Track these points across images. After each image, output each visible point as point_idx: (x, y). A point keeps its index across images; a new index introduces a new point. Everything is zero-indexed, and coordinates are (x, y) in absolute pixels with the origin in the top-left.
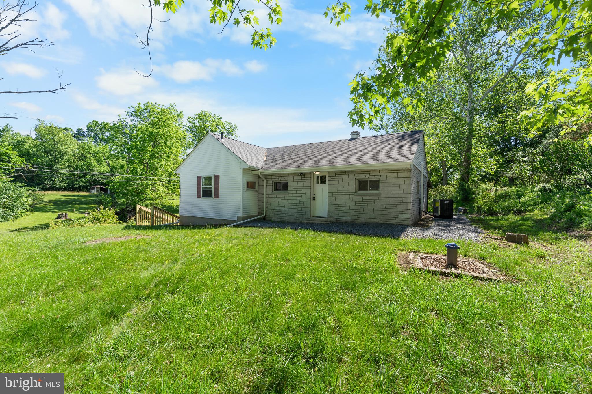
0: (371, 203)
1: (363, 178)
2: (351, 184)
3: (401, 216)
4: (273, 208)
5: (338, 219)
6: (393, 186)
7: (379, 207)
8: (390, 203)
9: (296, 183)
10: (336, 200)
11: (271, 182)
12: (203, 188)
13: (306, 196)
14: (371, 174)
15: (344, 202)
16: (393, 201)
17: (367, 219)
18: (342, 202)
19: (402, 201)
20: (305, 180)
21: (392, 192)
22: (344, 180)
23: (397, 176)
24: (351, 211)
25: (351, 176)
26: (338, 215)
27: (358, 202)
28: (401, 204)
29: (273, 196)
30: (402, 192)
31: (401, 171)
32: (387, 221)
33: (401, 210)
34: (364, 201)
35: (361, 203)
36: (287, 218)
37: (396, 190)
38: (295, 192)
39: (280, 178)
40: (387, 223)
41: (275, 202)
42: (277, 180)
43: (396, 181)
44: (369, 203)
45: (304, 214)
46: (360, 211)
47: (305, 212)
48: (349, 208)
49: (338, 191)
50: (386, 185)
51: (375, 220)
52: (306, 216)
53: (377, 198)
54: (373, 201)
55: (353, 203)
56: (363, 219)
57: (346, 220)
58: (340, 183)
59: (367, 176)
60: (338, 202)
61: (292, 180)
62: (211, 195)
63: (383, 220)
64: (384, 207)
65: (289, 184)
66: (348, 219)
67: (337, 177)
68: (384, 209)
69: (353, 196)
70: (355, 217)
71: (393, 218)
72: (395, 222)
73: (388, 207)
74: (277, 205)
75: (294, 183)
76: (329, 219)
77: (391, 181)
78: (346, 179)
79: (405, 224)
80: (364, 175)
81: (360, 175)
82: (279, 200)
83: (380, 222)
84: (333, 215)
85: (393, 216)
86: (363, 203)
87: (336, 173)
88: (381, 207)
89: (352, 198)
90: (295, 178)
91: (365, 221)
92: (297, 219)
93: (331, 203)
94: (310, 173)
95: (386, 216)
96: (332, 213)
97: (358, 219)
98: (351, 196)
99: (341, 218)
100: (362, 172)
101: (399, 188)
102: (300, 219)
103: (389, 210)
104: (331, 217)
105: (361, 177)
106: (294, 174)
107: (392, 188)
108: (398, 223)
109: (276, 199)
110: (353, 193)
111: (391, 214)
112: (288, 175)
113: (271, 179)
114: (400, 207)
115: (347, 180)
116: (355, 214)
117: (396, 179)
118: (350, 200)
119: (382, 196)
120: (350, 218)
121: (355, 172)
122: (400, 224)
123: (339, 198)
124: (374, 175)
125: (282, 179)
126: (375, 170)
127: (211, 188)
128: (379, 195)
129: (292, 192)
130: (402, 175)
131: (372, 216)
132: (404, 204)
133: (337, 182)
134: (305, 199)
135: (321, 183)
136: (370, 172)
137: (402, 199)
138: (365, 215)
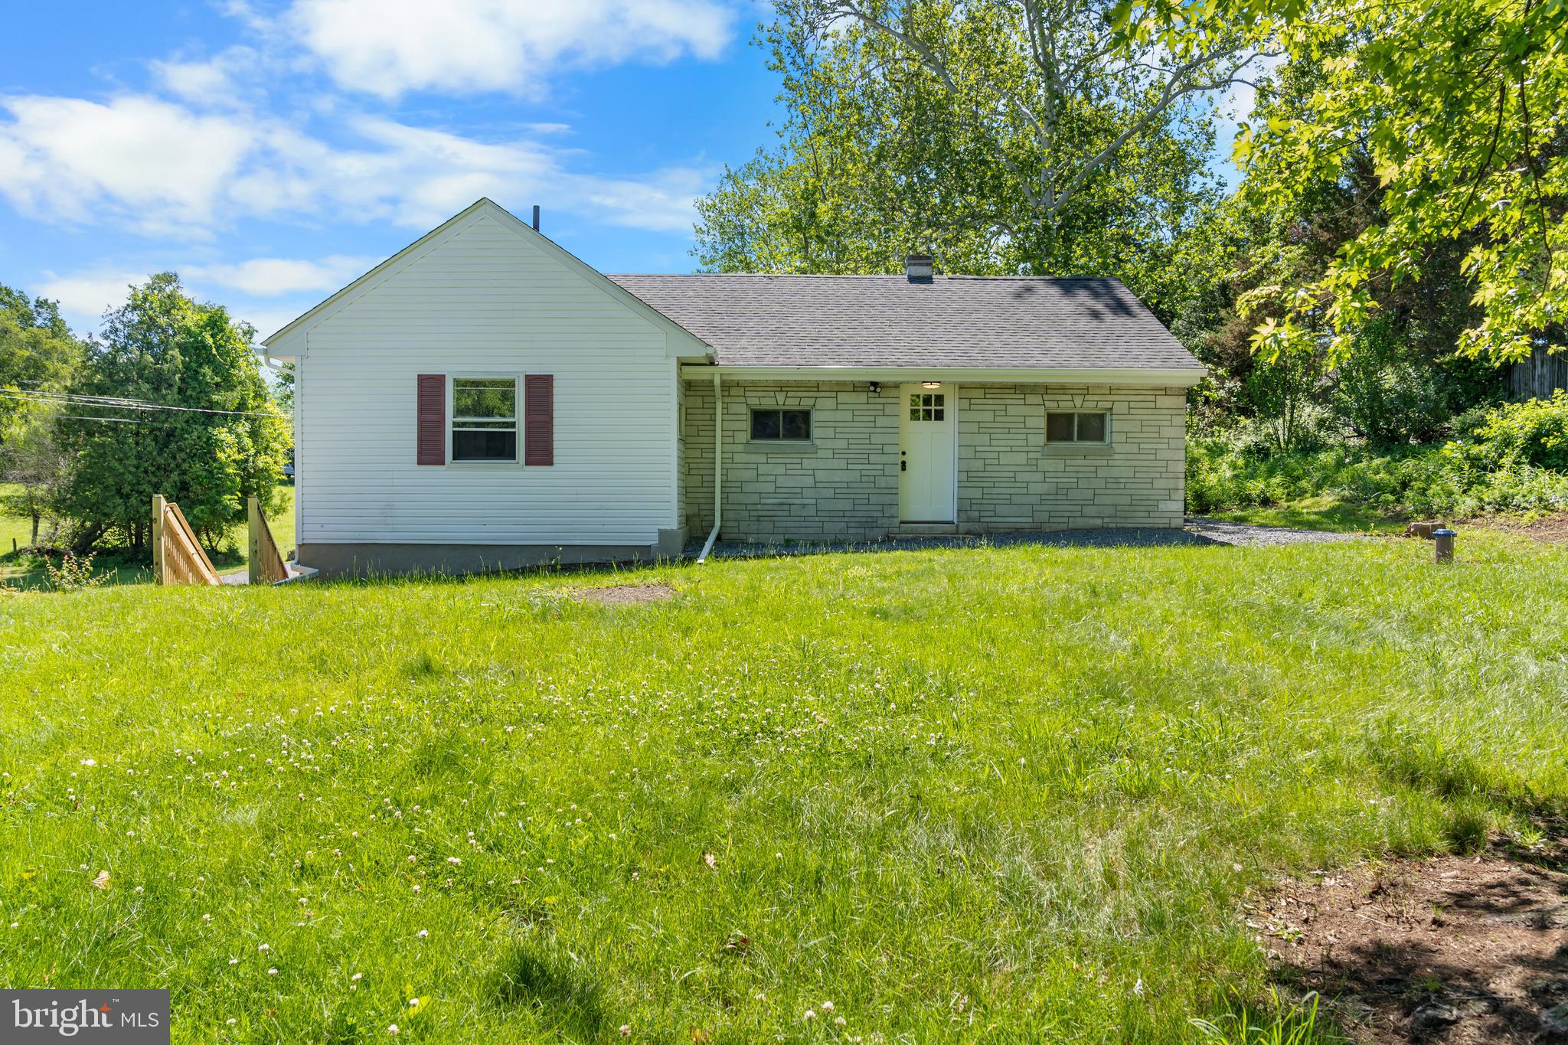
0: (1089, 475)
1: (1065, 405)
2: (1030, 422)
3: (1162, 506)
4: (755, 498)
5: (994, 525)
6: (1145, 429)
7: (1108, 486)
8: (1137, 475)
9: (848, 416)
10: (988, 468)
11: (743, 409)
12: (455, 424)
13: (885, 459)
14: (1088, 398)
15: (1012, 474)
16: (1145, 469)
17: (1078, 519)
18: (1006, 474)
19: (1164, 470)
20: (881, 407)
21: (1142, 446)
22: (1011, 410)
23: (1152, 405)
24: (1035, 499)
25: (1031, 399)
26: (993, 513)
27: (1051, 475)
28: (1163, 475)
29: (754, 458)
30: (1166, 446)
31: (1163, 392)
32: (1129, 520)
33: (1163, 492)
34: (1067, 469)
35: (1060, 475)
36: (811, 531)
37: (1151, 440)
38: (842, 444)
39: (781, 397)
40: (1129, 525)
41: (761, 478)
42: (768, 403)
43: (1152, 417)
44: (1080, 475)
45: (876, 514)
46: (1058, 497)
47: (880, 507)
48: (1025, 491)
49: (994, 443)
50: (1126, 427)
51: (1099, 522)
52: (885, 520)
53: (1105, 463)
54: (1094, 469)
55: (1038, 477)
56: (1066, 520)
57: (1018, 526)
58: (998, 419)
59: (1078, 401)
60: (993, 474)
61: (830, 403)
62: (511, 455)
63: (1118, 520)
64: (1122, 486)
65: (815, 417)
66: (1025, 522)
67: (991, 402)
68: (1120, 492)
69: (1038, 455)
70: (1044, 517)
71: (1143, 514)
72: (1147, 523)
73: (1133, 486)
74: (770, 488)
75: (839, 416)
76: (963, 527)
77: (1138, 417)
78: (1016, 408)
79: (1173, 526)
80: (1069, 397)
81: (1058, 397)
82: (781, 470)
83: (1111, 525)
84: (977, 514)
85: (1142, 509)
86: (1066, 475)
87: (987, 388)
88: (1114, 486)
89: (1034, 462)
90: (842, 397)
91: (1071, 525)
92: (851, 531)
93: (967, 478)
94: (897, 386)
95: (1126, 508)
96: (974, 507)
97: (1052, 520)
98: (1031, 455)
99: (1003, 520)
100: (1063, 388)
101: (1157, 435)
102: (860, 531)
103: (1133, 492)
104: (969, 520)
105: (1062, 404)
106: (838, 383)
107: (1140, 435)
108: (1157, 526)
109: (762, 469)
110: (1039, 449)
111: (1139, 503)
112: (817, 386)
113: (743, 400)
114: (1160, 484)
115: (1023, 410)
116: (1044, 508)
117: (1150, 412)
118: (1028, 468)
119: (1117, 457)
120: (1030, 520)
121: (1046, 389)
122: (1161, 526)
123: (996, 462)
124: (1096, 398)
125: (789, 401)
126: (1099, 386)
127: (513, 425)
128: (1109, 452)
129: (829, 444)
130: (1165, 402)
131: (1090, 511)
132: (1171, 475)
133: (989, 416)
134: (880, 467)
135: (928, 415)
136: (1086, 390)
137: (1164, 464)
138: (1070, 508)
